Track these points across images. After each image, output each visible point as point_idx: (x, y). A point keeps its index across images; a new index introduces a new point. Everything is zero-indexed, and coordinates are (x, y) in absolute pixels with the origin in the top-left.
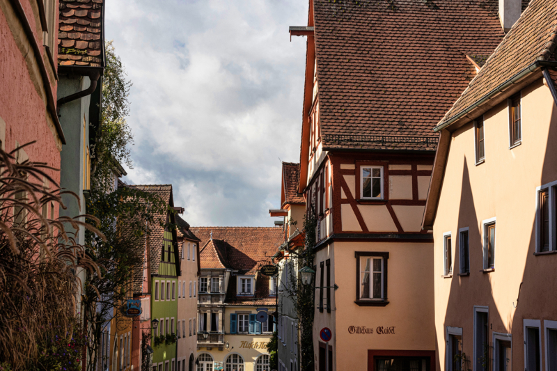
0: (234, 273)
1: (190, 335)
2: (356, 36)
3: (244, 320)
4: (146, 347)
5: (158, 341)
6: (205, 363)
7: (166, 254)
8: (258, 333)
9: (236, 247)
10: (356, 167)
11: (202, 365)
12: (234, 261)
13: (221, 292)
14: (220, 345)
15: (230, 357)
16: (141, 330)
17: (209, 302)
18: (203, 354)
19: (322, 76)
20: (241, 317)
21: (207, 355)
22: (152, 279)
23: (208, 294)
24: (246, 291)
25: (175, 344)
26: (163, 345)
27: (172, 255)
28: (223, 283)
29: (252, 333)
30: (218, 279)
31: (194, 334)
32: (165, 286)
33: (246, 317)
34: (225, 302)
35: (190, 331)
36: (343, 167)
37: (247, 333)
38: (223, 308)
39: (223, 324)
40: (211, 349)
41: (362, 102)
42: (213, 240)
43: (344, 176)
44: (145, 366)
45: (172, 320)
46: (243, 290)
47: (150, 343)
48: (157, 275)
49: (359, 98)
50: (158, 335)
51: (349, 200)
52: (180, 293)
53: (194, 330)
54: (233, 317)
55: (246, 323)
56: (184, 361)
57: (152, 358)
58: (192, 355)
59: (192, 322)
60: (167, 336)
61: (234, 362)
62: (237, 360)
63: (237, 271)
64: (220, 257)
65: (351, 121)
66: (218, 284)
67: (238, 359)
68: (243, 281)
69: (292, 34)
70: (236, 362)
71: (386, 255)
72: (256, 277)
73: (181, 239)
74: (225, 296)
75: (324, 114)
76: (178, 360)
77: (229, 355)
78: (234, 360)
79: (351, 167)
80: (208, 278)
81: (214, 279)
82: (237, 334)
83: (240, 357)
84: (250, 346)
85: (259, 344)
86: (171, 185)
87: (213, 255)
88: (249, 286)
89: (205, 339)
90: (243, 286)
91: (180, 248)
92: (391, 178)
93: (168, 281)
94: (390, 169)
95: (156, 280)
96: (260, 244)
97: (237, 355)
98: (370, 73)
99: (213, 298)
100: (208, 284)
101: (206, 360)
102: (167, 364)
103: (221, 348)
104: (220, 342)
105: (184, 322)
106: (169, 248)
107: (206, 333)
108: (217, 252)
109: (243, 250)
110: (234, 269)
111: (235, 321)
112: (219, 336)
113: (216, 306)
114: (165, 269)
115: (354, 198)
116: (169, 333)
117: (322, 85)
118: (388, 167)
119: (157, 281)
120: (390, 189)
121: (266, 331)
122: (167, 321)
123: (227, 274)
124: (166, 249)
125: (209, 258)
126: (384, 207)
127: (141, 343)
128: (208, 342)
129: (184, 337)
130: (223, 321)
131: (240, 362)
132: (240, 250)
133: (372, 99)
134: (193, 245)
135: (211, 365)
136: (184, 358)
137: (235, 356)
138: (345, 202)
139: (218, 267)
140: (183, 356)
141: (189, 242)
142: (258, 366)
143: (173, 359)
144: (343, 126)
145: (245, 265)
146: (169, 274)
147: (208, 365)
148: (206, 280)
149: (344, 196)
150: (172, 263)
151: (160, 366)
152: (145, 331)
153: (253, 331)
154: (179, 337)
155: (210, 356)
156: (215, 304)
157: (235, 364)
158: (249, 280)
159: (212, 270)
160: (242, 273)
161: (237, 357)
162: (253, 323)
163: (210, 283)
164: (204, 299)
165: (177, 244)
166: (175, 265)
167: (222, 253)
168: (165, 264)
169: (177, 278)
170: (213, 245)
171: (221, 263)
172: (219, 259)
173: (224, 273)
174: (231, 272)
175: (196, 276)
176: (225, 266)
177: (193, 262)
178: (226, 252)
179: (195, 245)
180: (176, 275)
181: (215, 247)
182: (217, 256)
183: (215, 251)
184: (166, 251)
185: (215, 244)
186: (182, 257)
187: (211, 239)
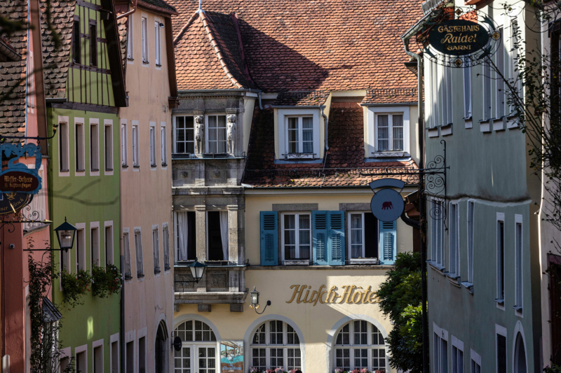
0: (265, 101)
1: (157, 271)
3: (297, 229)
4: (40, 303)
5: (71, 288)
6: (194, 347)
7: (86, 49)
8: (339, 263)
9: (267, 33)
11: (187, 351)
12: (265, 69)
13: (232, 153)
14: (234, 297)
15: (263, 327)
16: (25, 255)
17: (200, 183)
18: (189, 324)
20: (289, 220)
21: (198, 324)
22: (49, 113)
23: (195, 161)
24: (301, 149)
25: (116, 296)
26: (85, 298)
27: (102, 49)
28: (236, 130)
29: (322, 263)
30: (223, 119)
31: (167, 268)
32: (85, 133)
33: (304, 221)
34: (245, 179)
35: (156, 260)
37: (307, 262)
38: (239, 197)
39: (241, 241)
40: (209, 308)
42: (207, 14)
44: (41, 358)
45: (108, 228)
46: (293, 148)
47: (51, 292)
48: (61, 103)
50: (72, 270)
52: (126, 155)
53: (166, 258)
54: (268, 220)
55: (305, 237)
56: (142, 340)
57: (56, 335)
58: (163, 324)
59: (161, 234)
60: (97, 273)
61: (273, 342)
62: (280, 337)
63: (274, 96)
64: (225, 58)
66: (225, 131)
67: (285, 333)
68: (293, 121)
70: (280, 342)
72: (326, 112)
74: (243, 165)
76: (127, 340)
77: (260, 322)
78: (273, 337)
80: (196, 118)
81: (212, 119)
82: (280, 265)
83: (290, 329)
84: (319, 296)
85: (341, 292)
87: (208, 54)
88: (308, 135)
89: (195, 282)
90: (293, 135)
91: (121, 30)
93: (93, 121)
95: (60, 116)
96: (334, 21)
97: (280, 323)
99: (212, 171)
100: (196, 132)
101: (198, 339)
102: (97, 349)
103: (236, 305)
104: (233, 291)
105: (138, 234)
106: (93, 28)
107: (199, 265)
108: (218, 45)
109: (288, 39)
110: (266, 91)
111: (274, 232)
112: (232, 273)
113: (220, 194)
114: (84, 86)
116: (101, 264)
119: (62, 118)
121: (359, 255)
122: (94, 230)
123: (248, 105)
124: (85, 29)
125: (197, 63)
127: (26, 292)
128: (201, 291)
129: (140, 275)
130: (241, 232)
131: (290, 342)
132: (280, 40)
134: (155, 22)
135: (212, 352)
136: (143, 332)
137: (277, 325)
139: (223, 86)
140: (140, 329)
141: (145, 15)
142: (339, 352)
143: (115, 337)
145: (294, 78)
146: (94, 102)
147: (202, 351)
148: (190, 121)
150: (102, 71)
151: (80, 355)
152: (37, 257)
153: (325, 258)
154: (128, 277)
155: (207, 327)
156: (216, 186)
157: (277, 346)
158: (308, 120)
159: (207, 95)
160: (288, 100)
161: (280, 329)
162: (322, 238)
163: (203, 129)
164: (185, 175)
165: (113, 18)
166: (109, 76)
167: (230, 49)
168: (83, 71)
169: (118, 113)
170: (207, 28)
171: (229, 76)
172: (223, 64)
173: (240, 103)
174: (257, 100)
175: (167, 109)
176: (240, 82)
177: (158, 68)
178: (241, 47)
179: (161, 25)
180: (112, 104)
181: (212, 33)
182: (219, 56)
183: (213, 43)
184: (85, 36)
185: (211, 24)
186: (129, 55)
187: (199, 11)
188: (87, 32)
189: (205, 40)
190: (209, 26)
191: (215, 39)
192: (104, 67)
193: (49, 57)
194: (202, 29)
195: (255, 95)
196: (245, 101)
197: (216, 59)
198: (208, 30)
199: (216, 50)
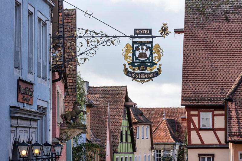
2: (205, 39)
7: (124, 137)
10: (198, 113)
19: (185, 64)
22: (114, 156)
27: (129, 137)
28: (174, 154)
30: (170, 151)
32: (124, 160)
36: (192, 113)
41: (204, 78)
42: (166, 120)
43: (192, 117)
48: (117, 153)
49: (203, 76)
51: (195, 129)
64: (171, 133)
65: (197, 89)
66: (170, 154)
69: (175, 33)
71: (213, 155)
73: (136, 124)
75: (184, 85)
79: (196, 113)
81: (166, 151)
86: (126, 86)
87: (166, 132)
91: (135, 131)
92: (215, 117)
93: (126, 156)
94: (215, 113)
98: (210, 61)
100: (162, 155)
106: (126, 132)
110: (182, 143)
114: (124, 147)
115: (197, 128)
117: (184, 69)
118: (214, 113)
119: (117, 157)
120: (215, 123)
123: (177, 147)
124: (124, 133)
125: (162, 134)
126: (212, 132)
133: (209, 76)
134: (146, 127)
138: (193, 130)
139: (170, 141)
141: (142, 126)
144: (193, 92)
146: (127, 151)
148: (160, 151)
149: (192, 127)
159: (165, 144)
163: (164, 154)
165: (132, 128)
166: (131, 144)
167: (173, 130)
168: (123, 144)
169: (134, 153)
170: (166, 124)
171: (172, 138)
172: (170, 135)
173: (175, 147)
174: (180, 145)
175: (150, 150)
176: (175, 140)
177: (147, 139)
178: (177, 129)
179: (148, 127)
180: (132, 151)
181: (167, 125)
182: (169, 132)
183: (167, 129)
184: (124, 135)
185: (167, 123)
186: (137, 137)
187: (164, 119)
188: (125, 133)
189: (165, 128)
190: (166, 123)
191: (168, 127)
192: (130, 142)
193: (114, 141)
194: (164, 124)
195: (179, 144)
196: (176, 146)
197: (168, 133)
198: (166, 125)
199: (168, 130)
